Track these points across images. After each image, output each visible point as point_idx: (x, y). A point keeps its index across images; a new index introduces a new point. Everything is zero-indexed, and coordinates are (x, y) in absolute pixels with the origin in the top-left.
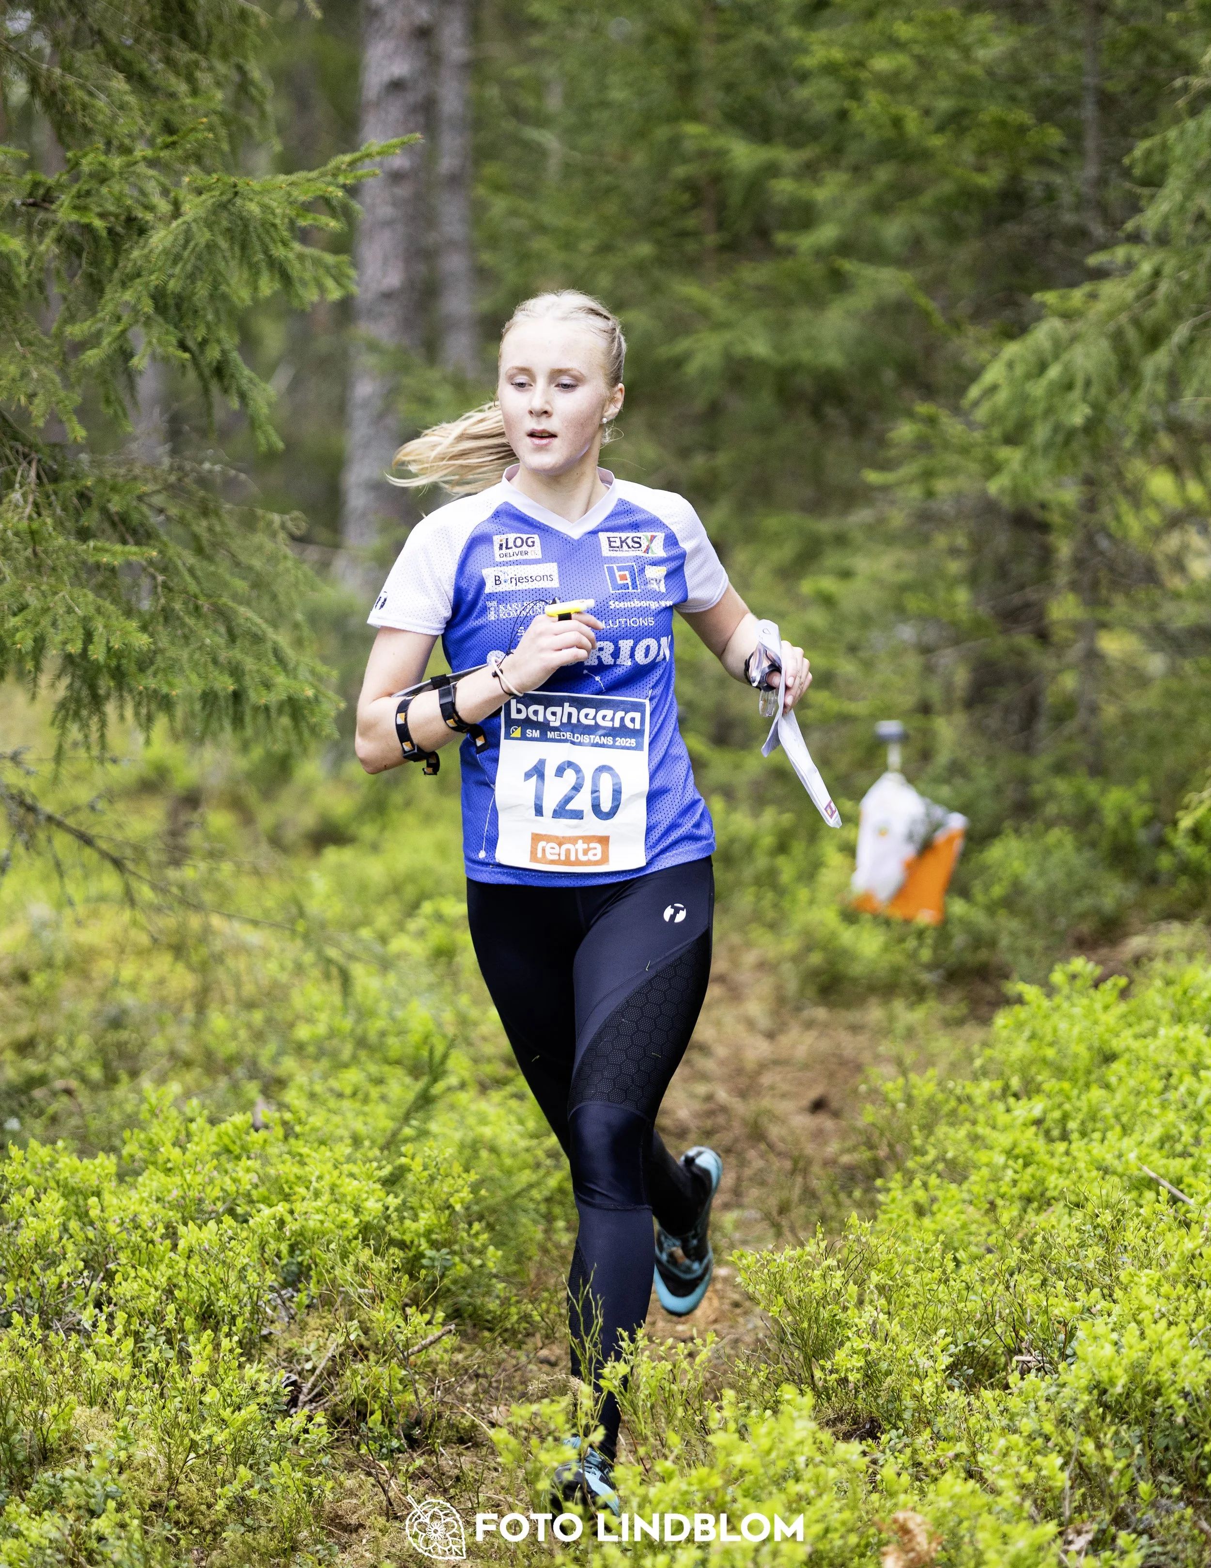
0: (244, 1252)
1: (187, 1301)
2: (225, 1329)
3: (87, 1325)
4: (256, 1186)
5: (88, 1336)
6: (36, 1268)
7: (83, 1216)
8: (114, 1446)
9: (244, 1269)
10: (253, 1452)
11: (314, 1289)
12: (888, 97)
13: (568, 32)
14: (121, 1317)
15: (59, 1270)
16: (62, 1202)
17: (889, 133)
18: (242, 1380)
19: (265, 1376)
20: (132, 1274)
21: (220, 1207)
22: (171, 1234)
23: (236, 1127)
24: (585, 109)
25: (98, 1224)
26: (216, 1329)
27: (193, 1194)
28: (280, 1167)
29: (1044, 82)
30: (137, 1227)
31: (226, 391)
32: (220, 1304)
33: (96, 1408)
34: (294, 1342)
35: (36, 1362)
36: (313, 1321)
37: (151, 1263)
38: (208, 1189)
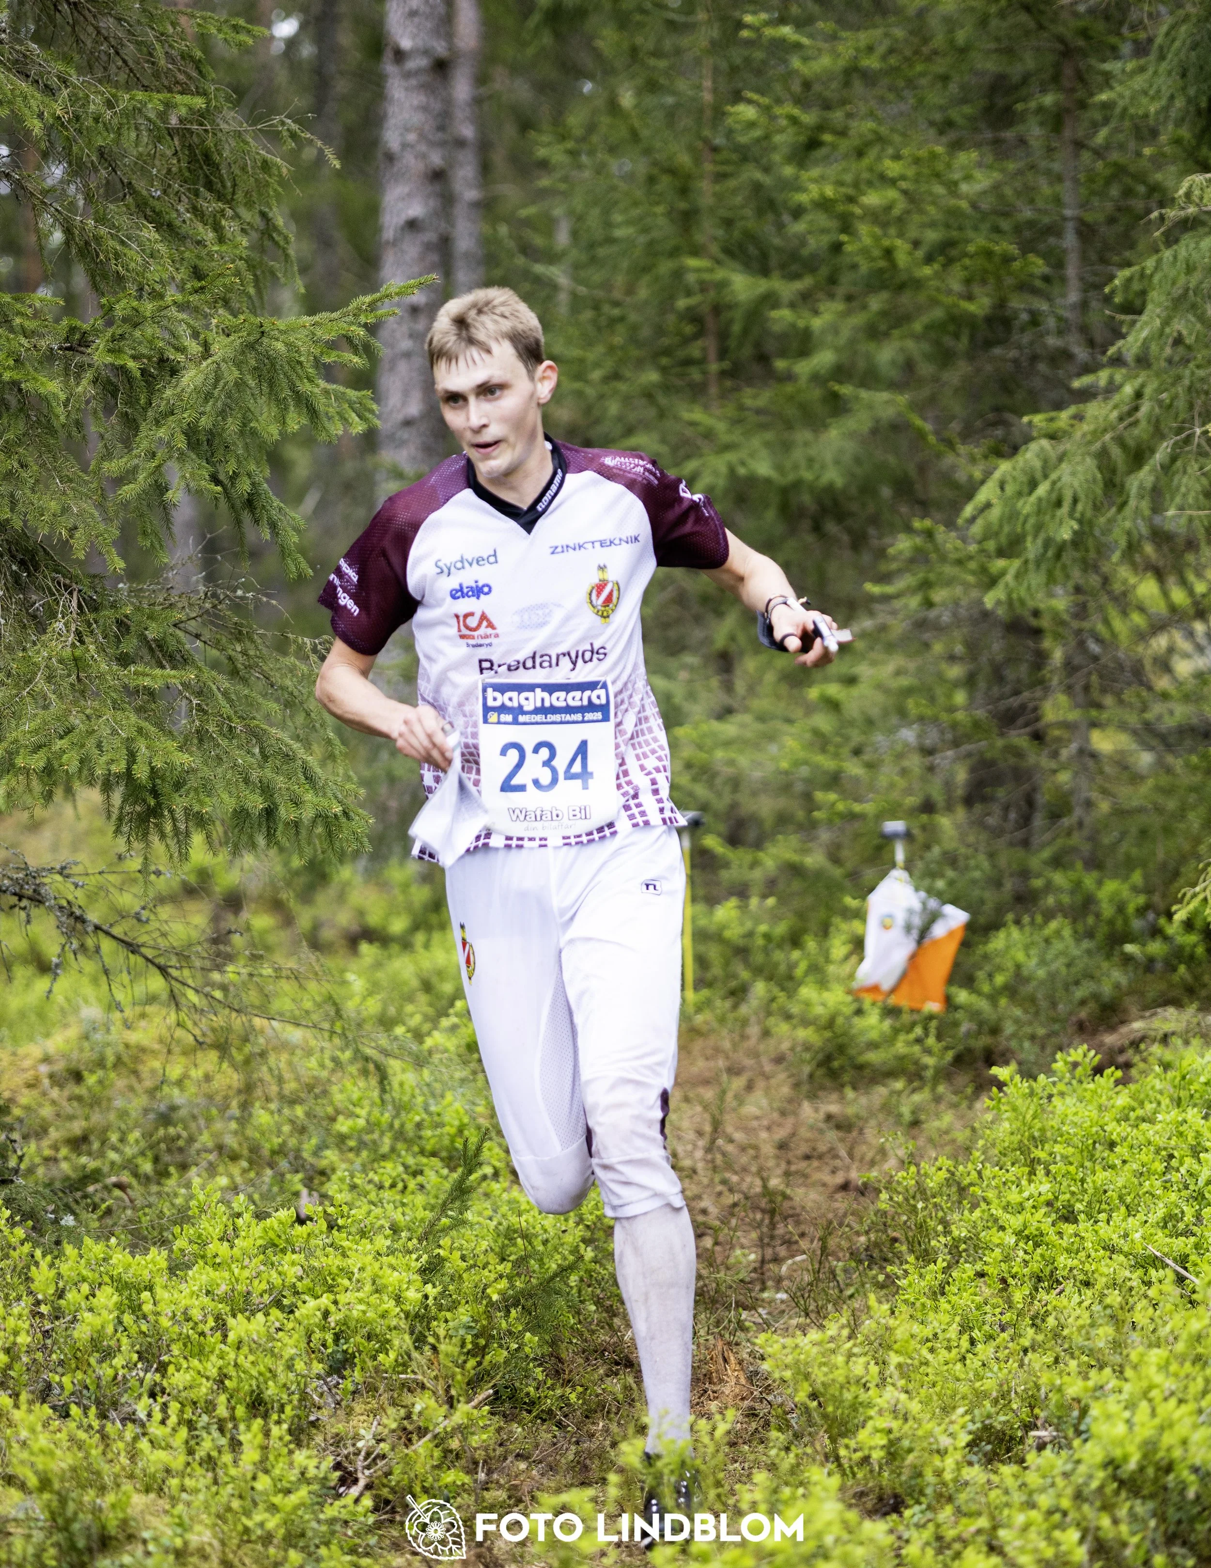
0: (291, 1342)
1: (237, 1390)
2: (275, 1417)
3: (142, 1415)
4: (301, 1279)
5: (143, 1425)
6: (93, 1361)
7: (136, 1309)
8: (169, 1532)
9: (292, 1359)
10: (303, 1535)
11: (357, 1375)
12: (877, 230)
13: (574, 173)
14: (174, 1407)
15: (115, 1362)
16: (116, 1298)
17: (882, 264)
18: (291, 1464)
19: (314, 1462)
20: (185, 1365)
21: (267, 1299)
22: (221, 1326)
23: (281, 1222)
24: (592, 246)
25: (151, 1318)
26: (266, 1416)
27: (241, 1288)
28: (323, 1259)
29: (1027, 213)
30: (188, 1320)
31: (257, 521)
32: (269, 1392)
33: (152, 1496)
34: (340, 1427)
35: (94, 1452)
36: (358, 1407)
37: (201, 1353)
38: (256, 1282)
